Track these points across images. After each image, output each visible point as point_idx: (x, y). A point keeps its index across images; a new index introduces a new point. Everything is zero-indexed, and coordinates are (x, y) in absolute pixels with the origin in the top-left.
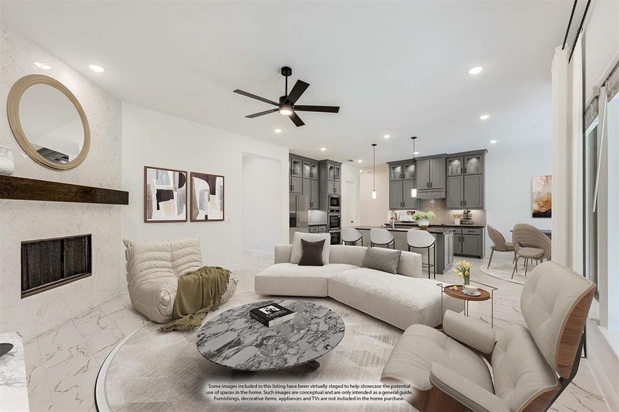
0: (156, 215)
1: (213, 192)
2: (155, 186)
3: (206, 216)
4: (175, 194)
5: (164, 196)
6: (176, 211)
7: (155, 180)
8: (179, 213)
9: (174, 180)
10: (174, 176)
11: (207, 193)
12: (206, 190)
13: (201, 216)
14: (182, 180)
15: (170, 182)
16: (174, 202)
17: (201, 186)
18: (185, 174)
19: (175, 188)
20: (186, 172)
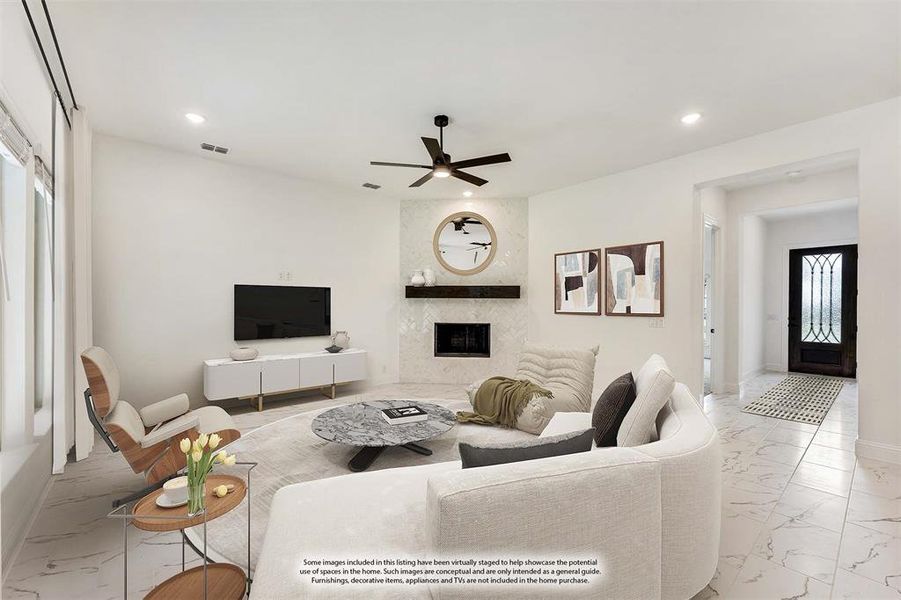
0: (566, 306)
1: (640, 270)
2: (565, 273)
3: (628, 308)
4: (585, 280)
5: (573, 283)
6: (586, 302)
7: (563, 267)
8: (590, 303)
9: (583, 263)
10: (583, 259)
11: (629, 275)
12: (627, 270)
13: (620, 308)
14: (594, 260)
15: (578, 266)
16: (583, 290)
17: (621, 264)
18: (596, 253)
19: (584, 272)
20: (599, 251)
